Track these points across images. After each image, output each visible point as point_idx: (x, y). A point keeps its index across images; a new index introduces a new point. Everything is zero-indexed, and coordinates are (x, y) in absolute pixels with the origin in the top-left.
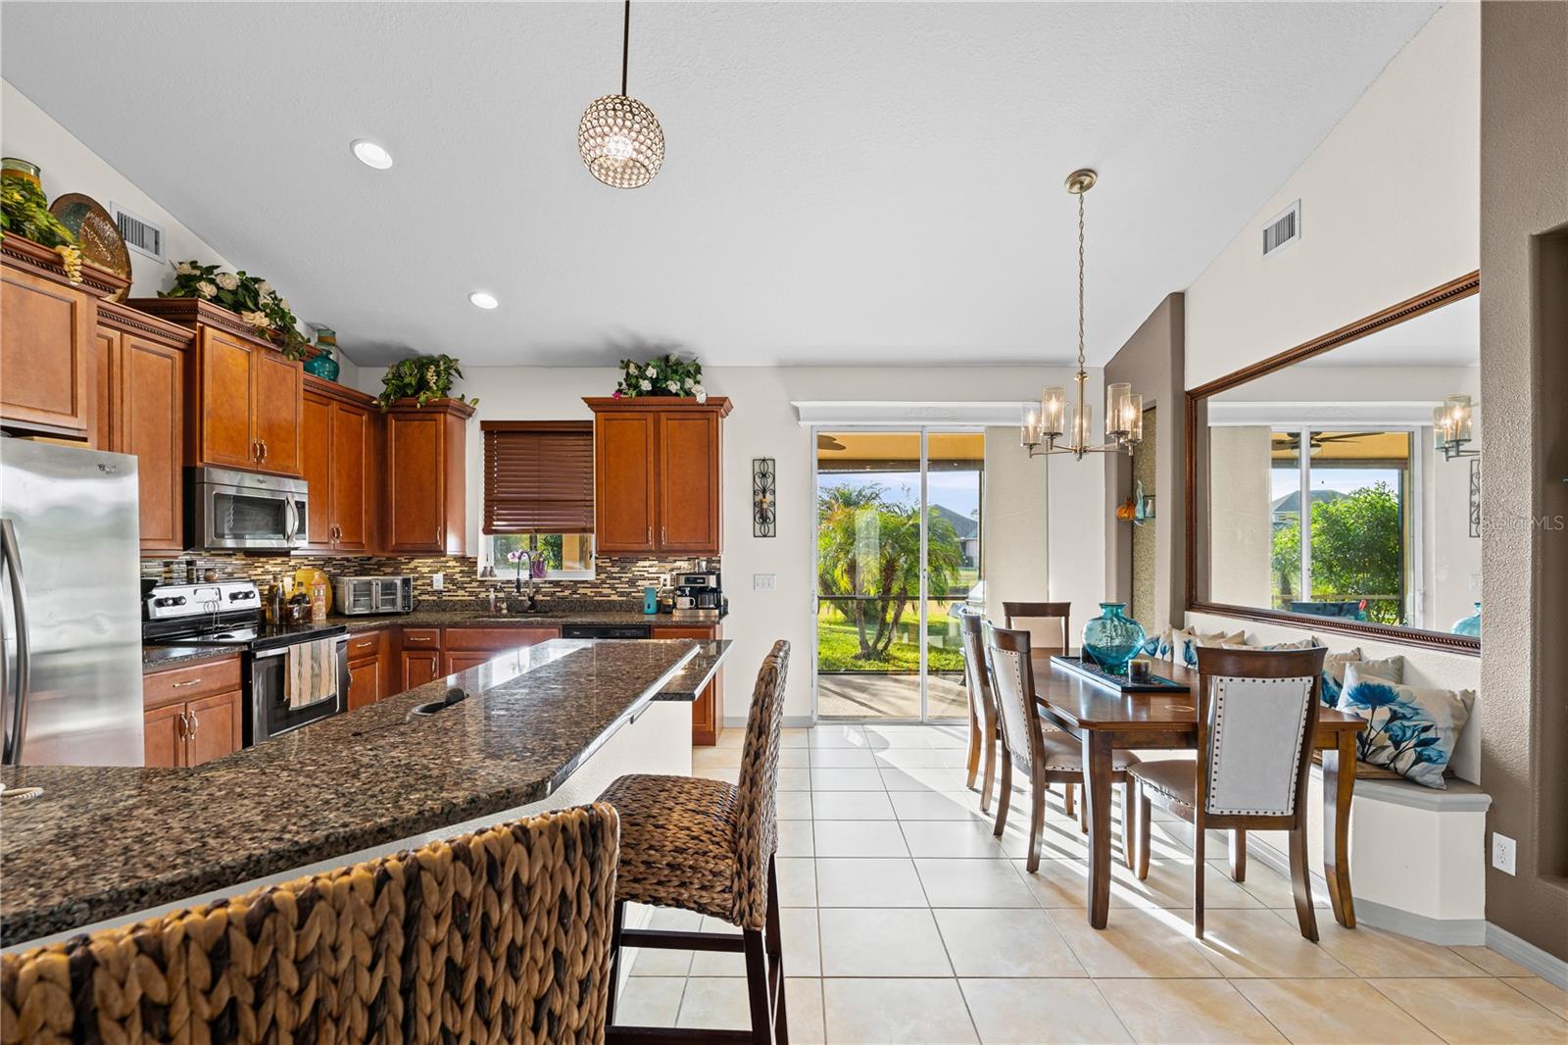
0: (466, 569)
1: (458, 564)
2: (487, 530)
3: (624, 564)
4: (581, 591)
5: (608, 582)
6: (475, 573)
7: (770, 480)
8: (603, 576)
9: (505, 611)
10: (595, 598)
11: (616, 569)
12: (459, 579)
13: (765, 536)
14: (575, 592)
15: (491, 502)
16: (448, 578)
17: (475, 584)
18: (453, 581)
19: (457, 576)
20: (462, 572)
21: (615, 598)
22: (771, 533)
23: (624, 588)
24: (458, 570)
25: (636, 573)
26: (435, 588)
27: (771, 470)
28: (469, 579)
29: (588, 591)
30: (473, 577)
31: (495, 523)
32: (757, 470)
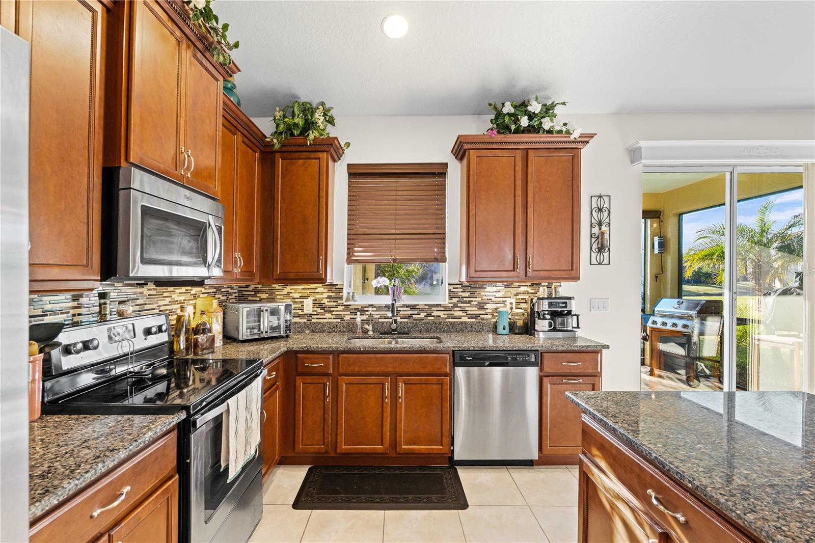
0: (333, 294)
1: (326, 290)
2: (350, 261)
3: (474, 290)
4: (435, 313)
5: (459, 305)
6: (341, 298)
7: (606, 214)
8: (455, 300)
9: (371, 333)
10: (448, 320)
11: (467, 294)
12: (327, 304)
13: (600, 264)
14: (429, 315)
15: (353, 237)
16: (318, 304)
17: (341, 308)
18: (321, 306)
19: (325, 301)
20: (329, 297)
21: (465, 319)
22: (606, 261)
23: (474, 310)
24: (325, 295)
25: (484, 297)
26: (305, 312)
27: (607, 205)
28: (335, 304)
29: (441, 314)
30: (339, 302)
31: (355, 254)
32: (594, 205)
